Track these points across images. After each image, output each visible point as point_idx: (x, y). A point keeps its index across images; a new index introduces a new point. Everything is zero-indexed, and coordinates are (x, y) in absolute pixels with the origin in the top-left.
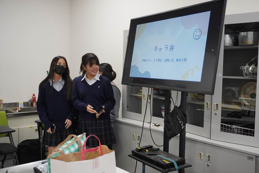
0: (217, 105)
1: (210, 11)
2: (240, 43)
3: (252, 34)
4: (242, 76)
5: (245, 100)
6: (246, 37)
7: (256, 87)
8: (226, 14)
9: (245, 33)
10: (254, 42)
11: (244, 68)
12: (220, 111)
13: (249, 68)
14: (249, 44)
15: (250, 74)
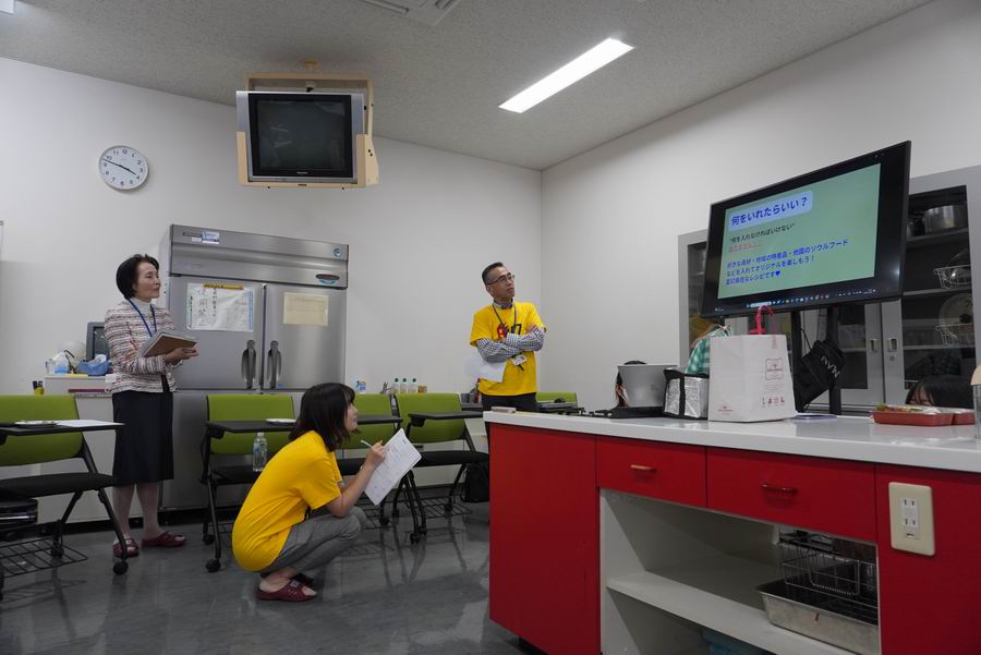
0: (894, 341)
1: (879, 165)
2: (930, 230)
3: (952, 210)
4: (939, 287)
6: (940, 216)
8: (911, 177)
9: (937, 209)
10: (957, 221)
11: (941, 272)
12: (902, 353)
13: (952, 270)
14: (948, 227)
15: (955, 280)
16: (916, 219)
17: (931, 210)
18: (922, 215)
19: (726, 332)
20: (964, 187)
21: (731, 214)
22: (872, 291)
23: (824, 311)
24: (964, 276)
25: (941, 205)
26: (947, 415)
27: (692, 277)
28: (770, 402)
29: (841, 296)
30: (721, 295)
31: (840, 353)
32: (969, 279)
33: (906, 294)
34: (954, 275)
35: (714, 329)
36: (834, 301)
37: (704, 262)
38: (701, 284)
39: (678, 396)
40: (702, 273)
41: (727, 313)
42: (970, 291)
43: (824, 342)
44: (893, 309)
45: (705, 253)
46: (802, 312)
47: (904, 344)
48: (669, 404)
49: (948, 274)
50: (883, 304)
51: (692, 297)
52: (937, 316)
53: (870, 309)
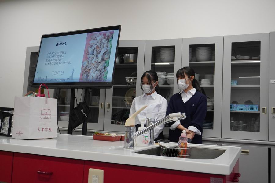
0: (109, 104)
2: (125, 62)
3: (133, 56)
4: (126, 85)
5: (128, 101)
6: (129, 57)
7: (135, 91)
9: (128, 54)
10: (134, 60)
11: (127, 79)
12: (111, 109)
13: (131, 79)
14: (131, 62)
15: (131, 83)
16: (121, 57)
17: (126, 54)
18: (124, 56)
20: (137, 47)
23: (84, 90)
24: (134, 81)
25: (130, 53)
26: (119, 137)
28: (43, 130)
31: (88, 108)
32: (136, 83)
33: (115, 86)
34: (131, 80)
39: (8, 125)
42: (135, 87)
43: (83, 103)
44: (110, 91)
46: (76, 90)
47: (112, 106)
48: (3, 129)
49: (130, 80)
50: (107, 89)
52: (125, 96)
53: (102, 91)
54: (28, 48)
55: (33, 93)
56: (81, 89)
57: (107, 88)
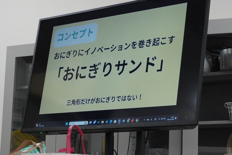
2: (224, 67)
4: (228, 118)
16: (213, 56)
17: (225, 51)
18: (219, 53)
19: (38, 149)
21: (57, 31)
22: (174, 118)
23: (135, 134)
27: (17, 90)
29: (149, 121)
30: (43, 111)
33: (201, 123)
35: (27, 146)
36: (142, 125)
37: (29, 75)
38: (25, 97)
40: (27, 87)
41: (47, 129)
45: (31, 66)
46: (115, 134)
50: (183, 130)
51: (16, 110)
52: (225, 145)
53: (173, 134)
54: (10, 49)
55: (32, 144)
56: (127, 134)
57: (185, 129)
